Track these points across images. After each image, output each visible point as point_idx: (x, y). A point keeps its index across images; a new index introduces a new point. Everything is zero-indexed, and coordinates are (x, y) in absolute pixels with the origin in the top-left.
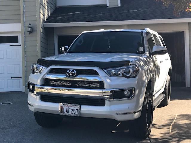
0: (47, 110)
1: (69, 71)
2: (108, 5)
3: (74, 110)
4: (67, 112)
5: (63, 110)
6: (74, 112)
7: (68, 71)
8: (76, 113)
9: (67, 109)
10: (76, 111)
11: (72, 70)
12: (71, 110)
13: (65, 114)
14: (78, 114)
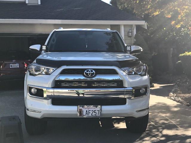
0: (59, 114)
1: (88, 71)
2: (27, 2)
3: (95, 111)
4: (87, 115)
5: (82, 113)
6: (95, 114)
7: (86, 71)
8: (97, 115)
9: (87, 111)
10: (97, 112)
11: (90, 70)
12: (91, 112)
13: (85, 117)
14: (99, 115)
